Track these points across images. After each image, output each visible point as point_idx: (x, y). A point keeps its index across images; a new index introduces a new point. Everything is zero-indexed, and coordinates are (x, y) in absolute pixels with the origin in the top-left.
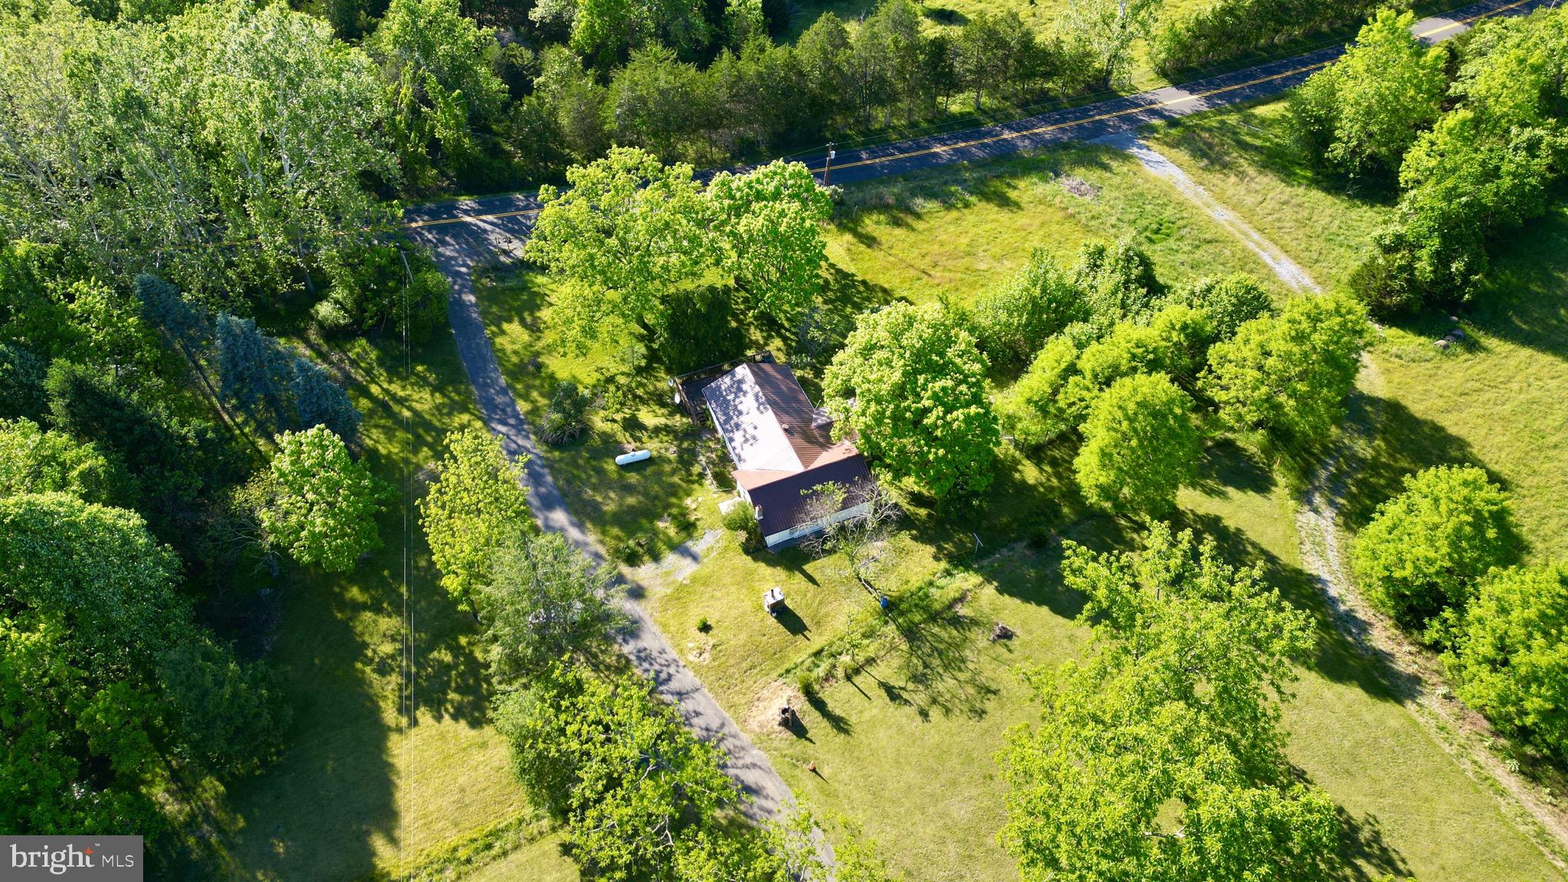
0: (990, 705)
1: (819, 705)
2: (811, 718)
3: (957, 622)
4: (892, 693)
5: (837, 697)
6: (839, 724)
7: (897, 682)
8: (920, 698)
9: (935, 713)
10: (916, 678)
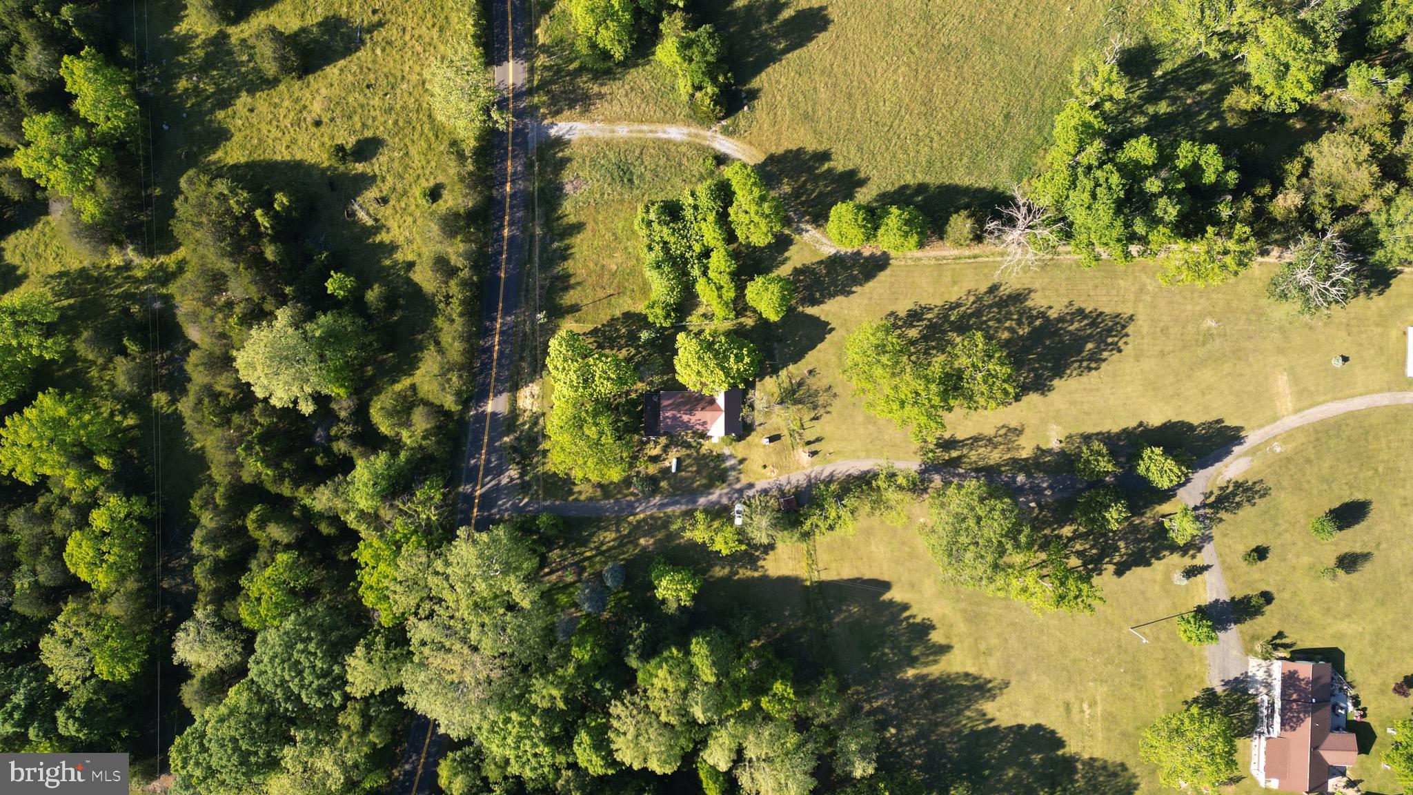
0: (835, 390)
1: (809, 443)
2: (813, 447)
3: (800, 384)
4: (816, 418)
5: (810, 435)
6: (818, 440)
7: (812, 415)
8: (822, 411)
9: (828, 409)
10: (815, 408)
